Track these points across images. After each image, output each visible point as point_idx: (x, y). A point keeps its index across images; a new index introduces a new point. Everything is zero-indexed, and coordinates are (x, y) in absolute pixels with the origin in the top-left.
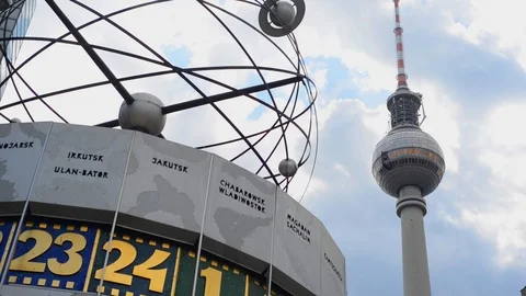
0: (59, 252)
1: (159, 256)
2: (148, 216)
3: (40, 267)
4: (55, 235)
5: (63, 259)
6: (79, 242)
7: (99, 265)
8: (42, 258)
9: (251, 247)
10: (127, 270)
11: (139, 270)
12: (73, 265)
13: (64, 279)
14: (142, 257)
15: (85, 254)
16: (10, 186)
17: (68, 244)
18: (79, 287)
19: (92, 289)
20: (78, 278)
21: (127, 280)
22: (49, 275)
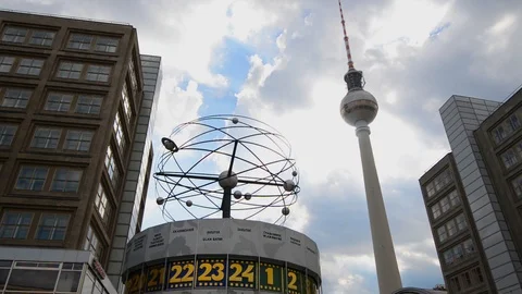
0: (215, 271)
1: (250, 268)
2: (240, 254)
3: (209, 278)
4: (212, 264)
5: (217, 274)
6: (221, 266)
7: (230, 275)
8: (209, 275)
9: (278, 257)
10: (240, 275)
11: (244, 275)
12: (221, 277)
13: (218, 282)
14: (244, 268)
15: (224, 271)
16: (188, 248)
17: (218, 268)
18: (224, 285)
19: (229, 285)
20: (223, 281)
21: (240, 279)
22: (212, 281)
